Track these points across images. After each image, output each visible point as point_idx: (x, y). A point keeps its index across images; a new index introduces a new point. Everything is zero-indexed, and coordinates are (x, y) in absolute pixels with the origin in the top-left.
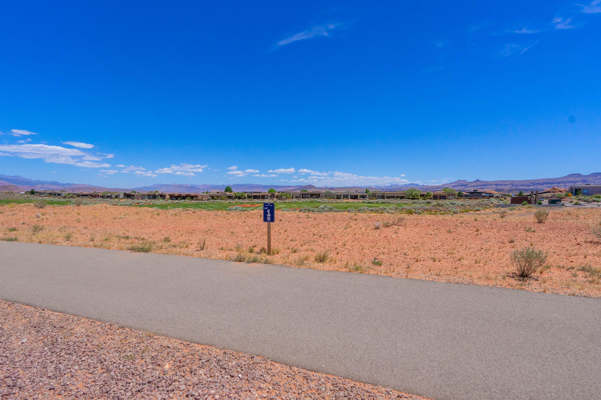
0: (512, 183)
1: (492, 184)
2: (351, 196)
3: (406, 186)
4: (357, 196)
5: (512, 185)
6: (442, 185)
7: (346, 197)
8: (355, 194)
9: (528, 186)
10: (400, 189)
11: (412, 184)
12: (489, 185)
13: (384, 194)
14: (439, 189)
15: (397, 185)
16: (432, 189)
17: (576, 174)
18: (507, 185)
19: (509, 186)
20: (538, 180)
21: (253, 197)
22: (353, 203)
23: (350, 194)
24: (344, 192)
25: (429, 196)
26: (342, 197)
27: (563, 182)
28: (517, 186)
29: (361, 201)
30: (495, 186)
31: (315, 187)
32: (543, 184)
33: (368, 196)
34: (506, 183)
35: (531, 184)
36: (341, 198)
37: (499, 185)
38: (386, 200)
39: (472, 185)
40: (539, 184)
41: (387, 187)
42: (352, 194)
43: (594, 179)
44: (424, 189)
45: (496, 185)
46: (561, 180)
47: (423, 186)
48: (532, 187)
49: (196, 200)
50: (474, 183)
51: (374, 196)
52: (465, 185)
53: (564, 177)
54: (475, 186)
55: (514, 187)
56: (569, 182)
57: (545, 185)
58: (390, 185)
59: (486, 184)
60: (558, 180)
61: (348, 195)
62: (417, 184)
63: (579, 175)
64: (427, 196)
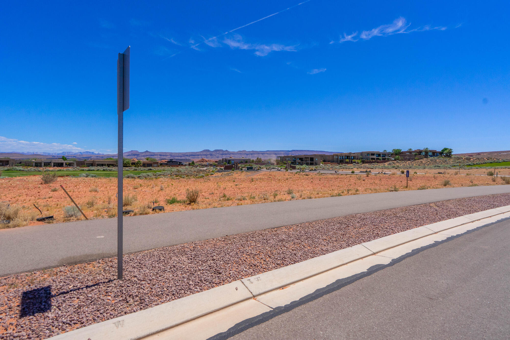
1: (157, 155)
2: (54, 163)
3: (80, 154)
4: (62, 164)
5: (171, 156)
7: (47, 164)
10: (74, 157)
11: (87, 152)
12: (155, 155)
15: (70, 152)
17: (207, 150)
18: (168, 155)
19: (169, 157)
20: (187, 153)
24: (44, 160)
25: (139, 164)
28: (174, 157)
30: (159, 156)
32: (189, 156)
34: (167, 155)
35: (183, 156)
37: (162, 155)
39: (143, 155)
40: (187, 156)
41: (58, 154)
42: (57, 162)
43: (216, 154)
44: (100, 157)
45: (161, 155)
46: (199, 154)
47: (98, 154)
48: (183, 158)
50: (144, 153)
52: (137, 155)
53: (201, 152)
54: (145, 156)
55: (172, 157)
57: (191, 157)
58: (62, 152)
59: (153, 154)
60: (198, 154)
62: (93, 153)
63: (208, 151)
64: (137, 164)
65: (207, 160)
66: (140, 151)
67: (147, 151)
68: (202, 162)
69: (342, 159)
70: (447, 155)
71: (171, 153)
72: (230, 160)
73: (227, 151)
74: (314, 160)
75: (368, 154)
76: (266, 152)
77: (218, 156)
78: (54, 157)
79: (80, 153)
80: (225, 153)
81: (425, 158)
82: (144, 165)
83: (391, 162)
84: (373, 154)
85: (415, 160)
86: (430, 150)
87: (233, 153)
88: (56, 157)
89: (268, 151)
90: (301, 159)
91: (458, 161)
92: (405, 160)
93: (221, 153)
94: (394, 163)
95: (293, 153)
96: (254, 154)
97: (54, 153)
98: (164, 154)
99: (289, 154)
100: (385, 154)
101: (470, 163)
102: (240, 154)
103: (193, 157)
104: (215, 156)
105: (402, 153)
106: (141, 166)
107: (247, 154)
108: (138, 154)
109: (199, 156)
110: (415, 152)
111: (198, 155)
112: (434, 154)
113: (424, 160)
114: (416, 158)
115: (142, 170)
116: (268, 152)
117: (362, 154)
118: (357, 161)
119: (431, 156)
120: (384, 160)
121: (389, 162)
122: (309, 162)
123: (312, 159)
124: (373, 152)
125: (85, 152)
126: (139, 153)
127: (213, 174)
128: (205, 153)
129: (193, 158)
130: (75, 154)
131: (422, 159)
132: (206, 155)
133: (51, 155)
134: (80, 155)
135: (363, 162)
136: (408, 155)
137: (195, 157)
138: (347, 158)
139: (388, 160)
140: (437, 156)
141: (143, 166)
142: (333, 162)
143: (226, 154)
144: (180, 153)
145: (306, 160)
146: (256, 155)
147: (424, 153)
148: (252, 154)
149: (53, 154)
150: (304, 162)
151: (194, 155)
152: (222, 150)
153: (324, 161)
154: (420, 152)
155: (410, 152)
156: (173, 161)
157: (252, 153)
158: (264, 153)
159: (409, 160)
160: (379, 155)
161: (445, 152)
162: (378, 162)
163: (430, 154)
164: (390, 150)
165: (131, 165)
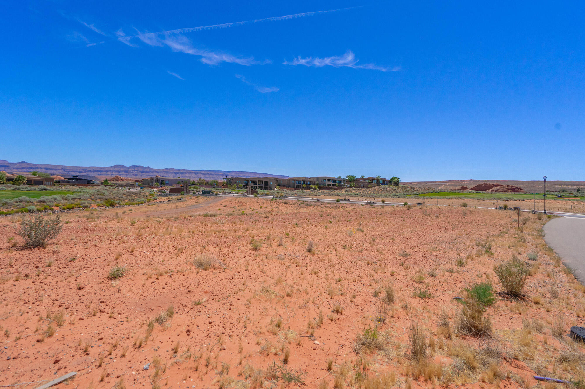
0: (64, 168)
1: (41, 168)
5: (64, 170)
9: (80, 172)
12: (38, 168)
17: (120, 165)
18: (58, 169)
19: (60, 171)
20: (89, 167)
25: (20, 180)
27: (111, 171)
32: (94, 172)
35: (83, 171)
37: (50, 169)
39: (16, 166)
40: (90, 171)
43: (133, 171)
45: (46, 169)
46: (109, 169)
48: (84, 173)
50: (18, 165)
53: (112, 167)
54: (19, 168)
55: (65, 172)
56: (115, 171)
57: (96, 173)
59: (34, 167)
60: (107, 169)
63: (122, 166)
64: (18, 180)
65: (123, 178)
66: (10, 161)
67: (23, 162)
68: (116, 180)
69: (299, 184)
70: (395, 184)
71: (65, 166)
72: (164, 180)
73: (148, 167)
74: (269, 183)
75: (325, 179)
76: (200, 172)
77: (137, 174)
80: (146, 170)
81: (377, 185)
82: (30, 182)
83: (347, 189)
84: (329, 180)
85: (369, 187)
86: (381, 178)
87: (157, 171)
89: (203, 170)
90: (254, 182)
91: (405, 190)
92: (359, 187)
93: (141, 170)
94: (350, 190)
95: (233, 174)
96: (186, 173)
98: (53, 168)
99: (228, 175)
100: (341, 181)
101: (415, 192)
102: (167, 172)
103: (99, 173)
104: (132, 174)
105: (357, 180)
106: (24, 184)
107: (176, 173)
108: (7, 165)
109: (108, 173)
110: (368, 179)
111: (107, 171)
112: (385, 182)
113: (377, 188)
114: (369, 186)
115: (29, 190)
116: (202, 172)
117: (318, 179)
118: (313, 186)
119: (382, 184)
120: (341, 187)
121: (345, 189)
122: (263, 186)
123: (266, 183)
124: (329, 177)
126: (9, 163)
127: (156, 199)
128: (116, 169)
129: (99, 175)
131: (374, 186)
132: (119, 172)
135: (320, 188)
136: (362, 182)
137: (102, 173)
138: (304, 183)
139: (344, 187)
140: (387, 184)
141: (26, 184)
142: (289, 186)
143: (147, 172)
144: (79, 167)
145: (259, 183)
146: (187, 175)
147: (376, 181)
148: (182, 173)
150: (257, 186)
151: (100, 171)
152: (142, 167)
153: (279, 185)
154: (372, 180)
155: (363, 179)
156: (77, 178)
157: (182, 171)
158: (198, 173)
159: (363, 188)
160: (335, 181)
161: (394, 181)
162: (335, 189)
163: (381, 182)
164: (344, 176)
165: (5, 181)
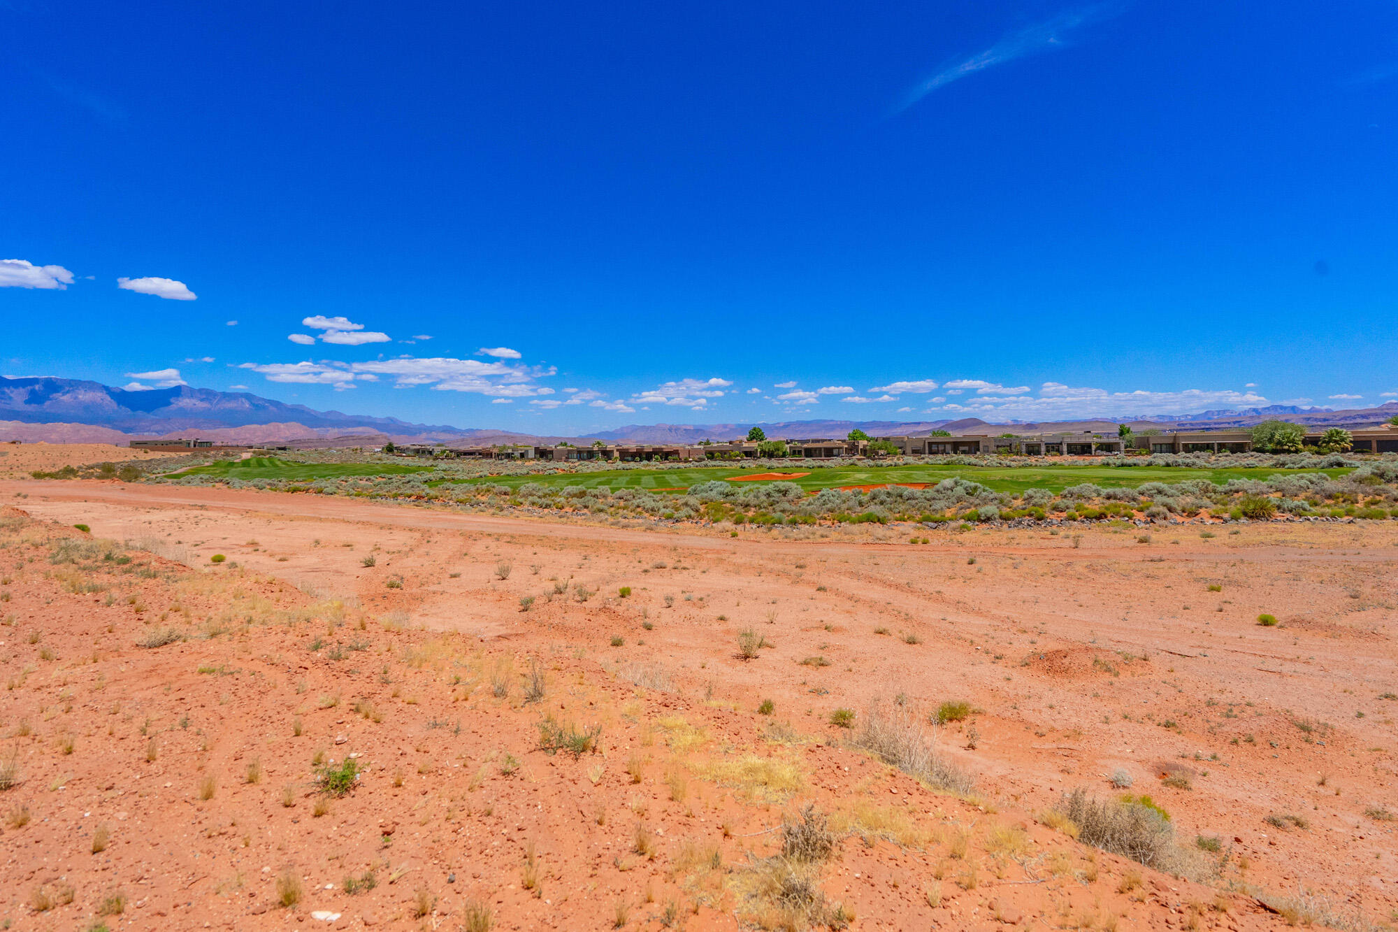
2: (1069, 445)
4: (1089, 446)
6: (1378, 409)
7: (1054, 448)
8: (1083, 441)
10: (1235, 423)
11: (1275, 408)
13: (1175, 437)
14: (1372, 420)
15: (1224, 411)
16: (1345, 418)
21: (803, 453)
22: (1073, 466)
23: (1069, 441)
24: (1049, 435)
25: (1334, 441)
26: (1043, 449)
29: (1099, 460)
31: (985, 423)
33: (1122, 446)
36: (1038, 453)
38: (1181, 457)
41: (1195, 417)
42: (1074, 441)
44: (1316, 420)
47: (1312, 410)
49: (674, 461)
51: (1144, 445)
58: (1204, 411)
61: (1061, 444)
62: (1293, 408)
64: (1328, 443)
78: (1183, 425)
79: (1255, 410)
82: (1364, 445)
88: (1188, 427)
97: (1182, 416)
106: (1344, 450)
125: (1267, 408)
130: (1240, 414)
133: (1176, 422)
134: (1252, 417)
149: (1182, 419)
165: (1301, 446)
